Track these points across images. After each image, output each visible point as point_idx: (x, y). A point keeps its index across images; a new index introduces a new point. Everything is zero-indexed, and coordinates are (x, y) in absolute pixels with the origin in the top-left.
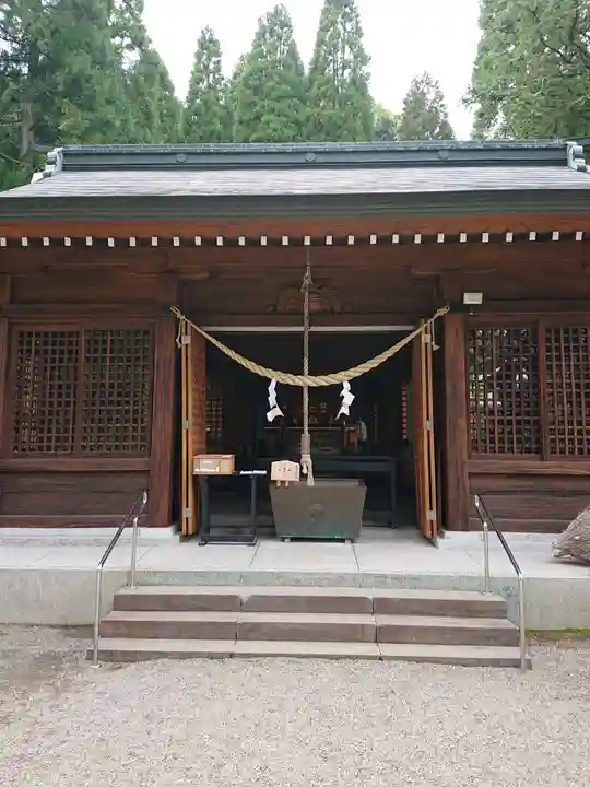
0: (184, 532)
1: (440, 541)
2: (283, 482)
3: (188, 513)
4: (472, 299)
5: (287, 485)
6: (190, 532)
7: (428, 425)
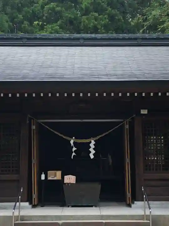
0: (33, 204)
1: (133, 205)
2: (68, 184)
3: (35, 196)
4: (144, 112)
5: (70, 185)
6: (36, 204)
7: (128, 160)
